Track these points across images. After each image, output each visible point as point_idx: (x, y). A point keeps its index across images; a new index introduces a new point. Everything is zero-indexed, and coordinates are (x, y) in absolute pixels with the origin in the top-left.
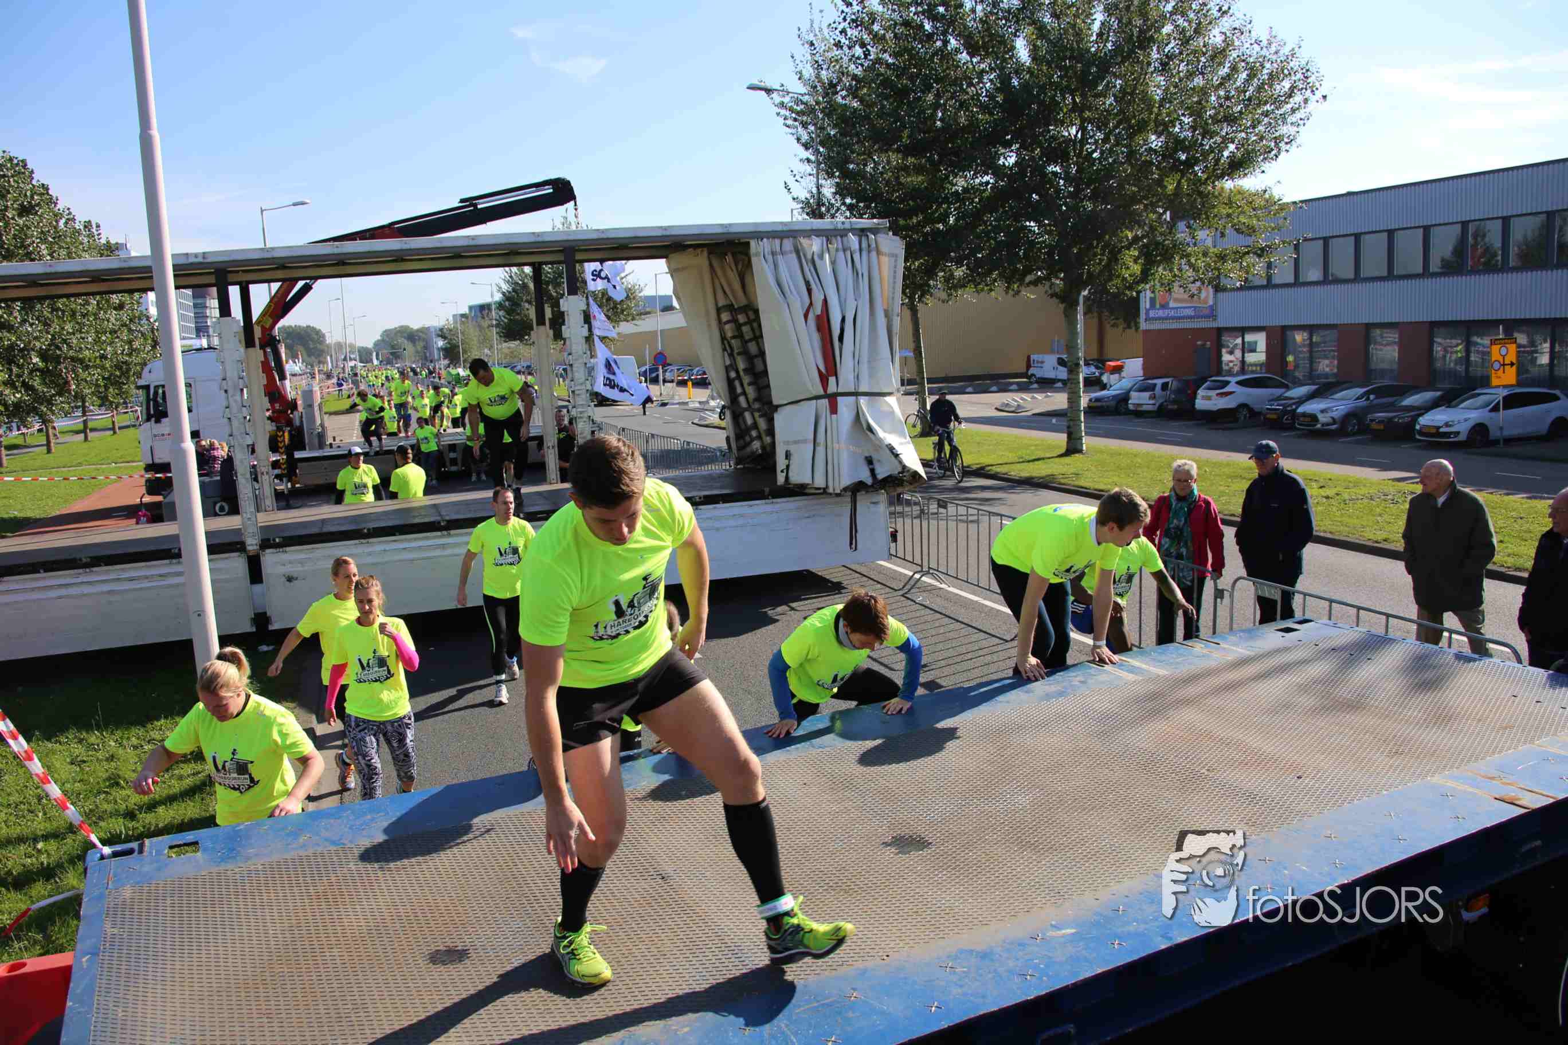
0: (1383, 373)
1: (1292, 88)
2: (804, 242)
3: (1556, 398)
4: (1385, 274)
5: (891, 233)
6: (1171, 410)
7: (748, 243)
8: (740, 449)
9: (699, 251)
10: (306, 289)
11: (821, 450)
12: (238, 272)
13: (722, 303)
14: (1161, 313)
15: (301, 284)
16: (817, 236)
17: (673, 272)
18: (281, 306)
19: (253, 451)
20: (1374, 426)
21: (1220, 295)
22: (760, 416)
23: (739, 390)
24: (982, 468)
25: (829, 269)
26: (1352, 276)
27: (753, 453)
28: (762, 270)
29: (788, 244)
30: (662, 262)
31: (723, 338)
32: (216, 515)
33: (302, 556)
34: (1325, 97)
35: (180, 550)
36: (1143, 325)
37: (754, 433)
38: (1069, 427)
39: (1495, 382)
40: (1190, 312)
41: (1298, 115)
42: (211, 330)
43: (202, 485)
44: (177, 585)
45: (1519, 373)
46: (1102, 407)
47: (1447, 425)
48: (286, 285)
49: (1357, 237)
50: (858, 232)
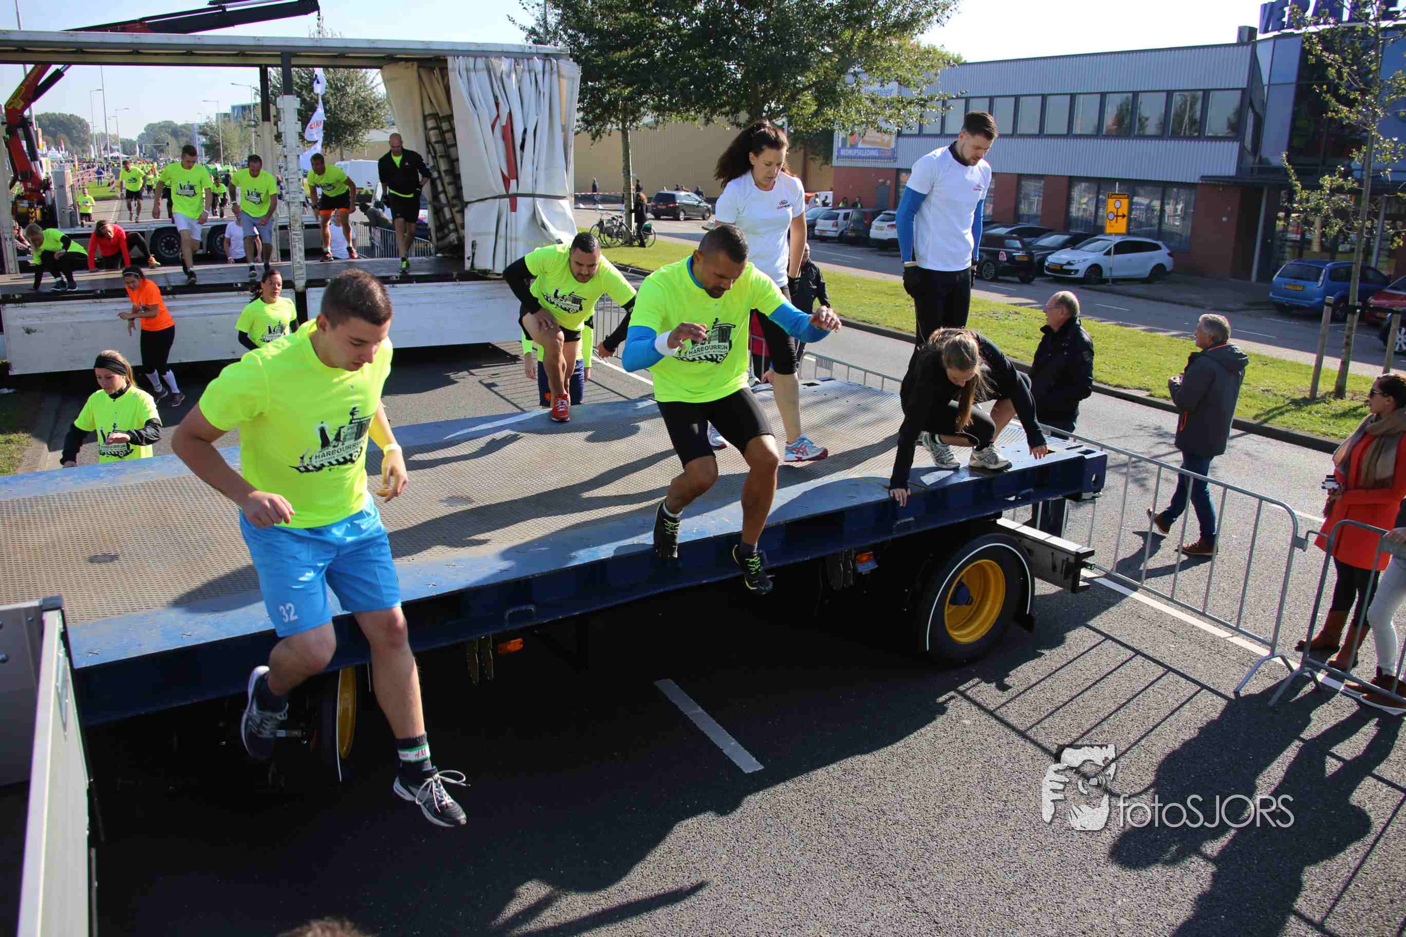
0: (1030, 218)
2: (495, 61)
3: (1157, 247)
4: (1037, 132)
5: (571, 59)
6: (851, 238)
7: (446, 61)
8: (438, 240)
9: (410, 64)
10: (61, 73)
11: (501, 242)
13: (428, 110)
14: (850, 152)
15: (53, 68)
16: (506, 57)
17: (386, 81)
18: (30, 89)
21: (900, 139)
22: (458, 212)
23: (440, 189)
26: (1010, 132)
27: (450, 243)
28: (457, 84)
29: (481, 63)
30: (378, 72)
31: (428, 142)
33: (41, 311)
36: (835, 162)
37: (452, 226)
39: (1108, 230)
40: (874, 153)
45: (1128, 224)
47: (1069, 263)
49: (1017, 98)
50: (542, 56)
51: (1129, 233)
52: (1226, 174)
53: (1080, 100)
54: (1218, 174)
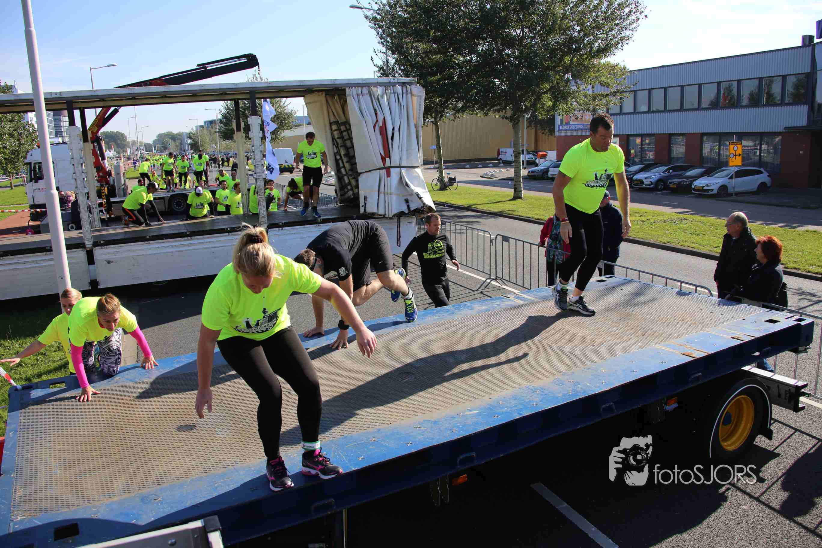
0: (678, 159)
1: (630, 12)
2: (374, 89)
4: (679, 108)
5: (418, 85)
7: (344, 90)
8: (342, 195)
9: (321, 93)
10: (115, 112)
11: (382, 195)
12: (78, 102)
13: (332, 120)
14: (565, 127)
15: (112, 109)
16: (380, 86)
17: (307, 104)
18: (102, 121)
19: (88, 197)
20: (671, 186)
22: (351, 178)
23: (341, 165)
24: (470, 206)
25: (386, 103)
26: (663, 109)
27: (349, 197)
28: (352, 103)
29: (365, 90)
30: (302, 99)
31: (333, 138)
32: (69, 230)
33: (116, 250)
34: (646, 16)
35: (51, 247)
36: (557, 134)
37: (349, 187)
38: (515, 185)
39: (731, 164)
40: (580, 127)
41: (633, 26)
42: (65, 134)
43: (62, 214)
44: (51, 265)
45: (743, 159)
46: (535, 176)
47: (707, 185)
48: (105, 109)
49: (666, 89)
50: (401, 84)
51: (743, 165)
52: (801, 125)
53: (705, 88)
54: (795, 125)
